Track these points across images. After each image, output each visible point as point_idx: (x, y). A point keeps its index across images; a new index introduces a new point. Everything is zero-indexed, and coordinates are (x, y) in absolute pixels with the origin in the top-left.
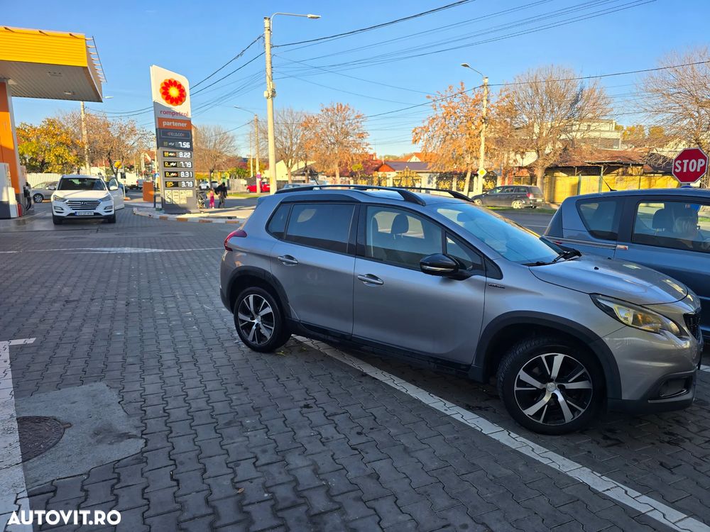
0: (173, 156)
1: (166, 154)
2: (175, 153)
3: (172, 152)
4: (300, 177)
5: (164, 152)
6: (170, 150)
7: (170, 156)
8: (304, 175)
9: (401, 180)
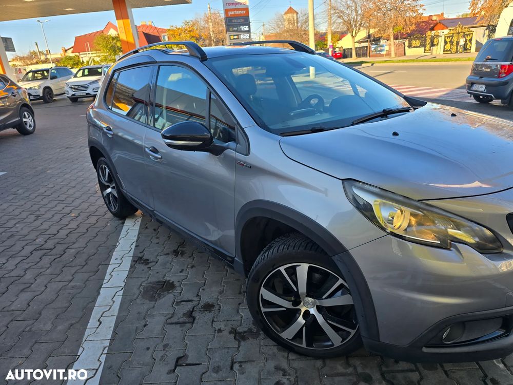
0: (237, 39)
1: (232, 37)
2: (238, 35)
3: (236, 35)
4: (365, 43)
5: (230, 36)
6: (234, 34)
7: (234, 39)
8: (367, 41)
9: (453, 36)
